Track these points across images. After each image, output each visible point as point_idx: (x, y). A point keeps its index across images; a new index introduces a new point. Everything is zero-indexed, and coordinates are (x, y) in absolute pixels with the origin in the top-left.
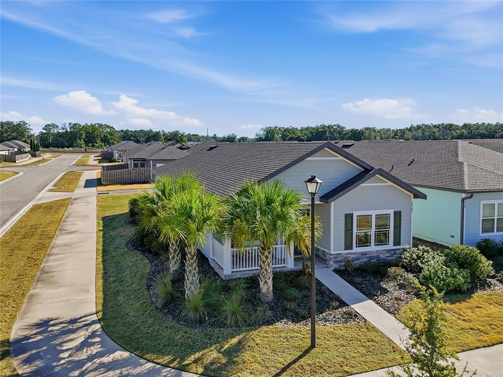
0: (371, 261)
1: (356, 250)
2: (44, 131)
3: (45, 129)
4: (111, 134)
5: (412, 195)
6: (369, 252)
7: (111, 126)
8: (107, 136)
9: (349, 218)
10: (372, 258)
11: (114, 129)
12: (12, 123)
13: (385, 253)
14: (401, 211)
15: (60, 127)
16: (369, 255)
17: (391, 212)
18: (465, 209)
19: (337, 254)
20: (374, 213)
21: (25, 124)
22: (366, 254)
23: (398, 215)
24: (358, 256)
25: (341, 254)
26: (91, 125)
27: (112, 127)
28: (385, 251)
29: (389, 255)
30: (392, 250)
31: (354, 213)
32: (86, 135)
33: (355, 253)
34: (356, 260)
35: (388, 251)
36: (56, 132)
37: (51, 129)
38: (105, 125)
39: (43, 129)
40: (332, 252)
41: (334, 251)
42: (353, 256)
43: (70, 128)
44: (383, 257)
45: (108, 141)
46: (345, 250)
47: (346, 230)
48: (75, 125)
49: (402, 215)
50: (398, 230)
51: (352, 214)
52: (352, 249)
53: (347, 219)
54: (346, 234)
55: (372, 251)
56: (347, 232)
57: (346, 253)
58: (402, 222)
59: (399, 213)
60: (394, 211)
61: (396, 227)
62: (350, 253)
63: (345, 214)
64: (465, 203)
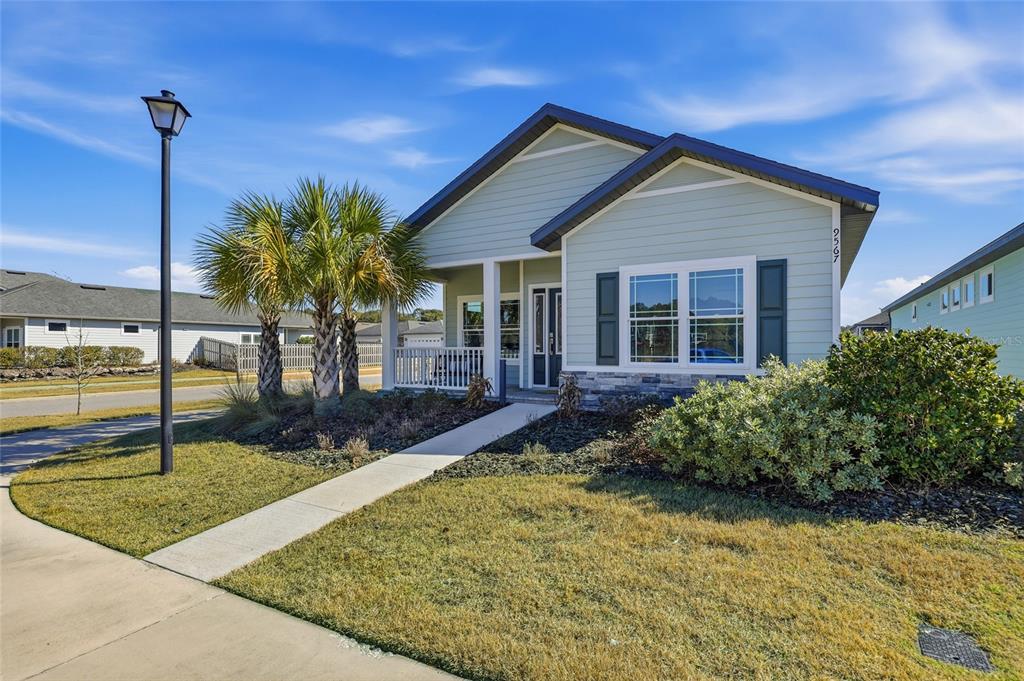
1: (630, 367)
5: (837, 207)
6: (668, 376)
9: (607, 284)
14: (786, 260)
16: (670, 386)
17: (747, 265)
19: (576, 373)
20: (684, 270)
22: (659, 381)
23: (772, 273)
24: (630, 382)
25: (585, 373)
31: (621, 270)
33: (626, 376)
34: (626, 392)
40: (565, 367)
41: (569, 364)
42: (619, 382)
46: (598, 363)
47: (600, 313)
49: (791, 271)
50: (778, 317)
51: (618, 273)
52: (617, 364)
53: (603, 285)
54: (599, 325)
55: (679, 375)
56: (603, 319)
57: (598, 374)
58: (791, 293)
59: (776, 266)
60: (758, 262)
61: (766, 309)
62: (610, 373)
63: (598, 275)
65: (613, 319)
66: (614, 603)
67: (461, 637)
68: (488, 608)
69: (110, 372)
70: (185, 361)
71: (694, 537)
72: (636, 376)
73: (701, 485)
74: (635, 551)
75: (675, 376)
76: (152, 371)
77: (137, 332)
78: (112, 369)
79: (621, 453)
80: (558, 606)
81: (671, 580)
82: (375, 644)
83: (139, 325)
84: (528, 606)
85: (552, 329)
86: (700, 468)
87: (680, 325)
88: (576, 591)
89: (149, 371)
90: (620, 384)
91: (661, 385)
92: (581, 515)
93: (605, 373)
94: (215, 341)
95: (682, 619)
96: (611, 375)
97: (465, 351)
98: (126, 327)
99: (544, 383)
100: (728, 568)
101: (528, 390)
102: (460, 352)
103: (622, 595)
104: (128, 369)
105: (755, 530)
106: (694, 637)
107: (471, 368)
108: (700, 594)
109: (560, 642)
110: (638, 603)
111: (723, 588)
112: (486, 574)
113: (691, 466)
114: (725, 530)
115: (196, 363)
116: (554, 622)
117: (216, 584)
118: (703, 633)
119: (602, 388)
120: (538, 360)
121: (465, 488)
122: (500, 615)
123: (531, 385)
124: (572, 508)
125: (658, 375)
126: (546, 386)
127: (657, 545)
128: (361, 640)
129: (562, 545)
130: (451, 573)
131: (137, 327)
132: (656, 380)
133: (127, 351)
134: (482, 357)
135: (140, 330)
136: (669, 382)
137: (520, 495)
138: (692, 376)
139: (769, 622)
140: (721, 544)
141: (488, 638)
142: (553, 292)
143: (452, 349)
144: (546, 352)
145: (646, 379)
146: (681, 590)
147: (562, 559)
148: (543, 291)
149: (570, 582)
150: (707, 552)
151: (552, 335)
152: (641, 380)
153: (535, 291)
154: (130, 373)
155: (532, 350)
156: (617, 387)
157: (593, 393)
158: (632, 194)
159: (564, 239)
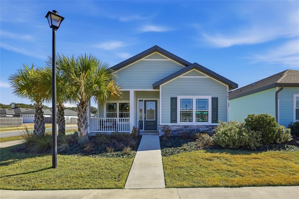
1: (180, 123)
5: (228, 86)
6: (191, 126)
9: (174, 100)
10: (193, 130)
13: (204, 128)
14: (218, 98)
17: (210, 98)
18: (278, 100)
19: (164, 125)
20: (194, 98)
22: (188, 127)
24: (181, 127)
25: (167, 125)
28: (204, 126)
29: (208, 129)
30: (210, 126)
33: (179, 126)
34: (180, 131)
35: (206, 126)
40: (161, 124)
41: (162, 123)
42: (177, 128)
44: (202, 130)
46: (171, 123)
47: (172, 109)
49: (219, 100)
50: (216, 111)
51: (177, 97)
52: (177, 123)
54: (171, 112)
55: (193, 125)
57: (171, 125)
58: (219, 105)
59: (216, 99)
60: (212, 98)
62: (175, 125)
63: (171, 98)
64: (278, 95)
65: (175, 110)
75: (192, 126)
85: (145, 113)
87: (193, 112)
91: (189, 128)
93: (173, 125)
96: (175, 126)
97: (107, 119)
99: (143, 129)
102: (105, 119)
107: (113, 125)
119: (173, 129)
125: (188, 125)
132: (188, 126)
134: (115, 122)
136: (191, 127)
138: (197, 125)
142: (145, 101)
143: (101, 118)
144: (143, 120)
145: (185, 127)
152: (183, 127)
153: (140, 101)
155: (139, 119)
158: (181, 76)
159: (161, 86)
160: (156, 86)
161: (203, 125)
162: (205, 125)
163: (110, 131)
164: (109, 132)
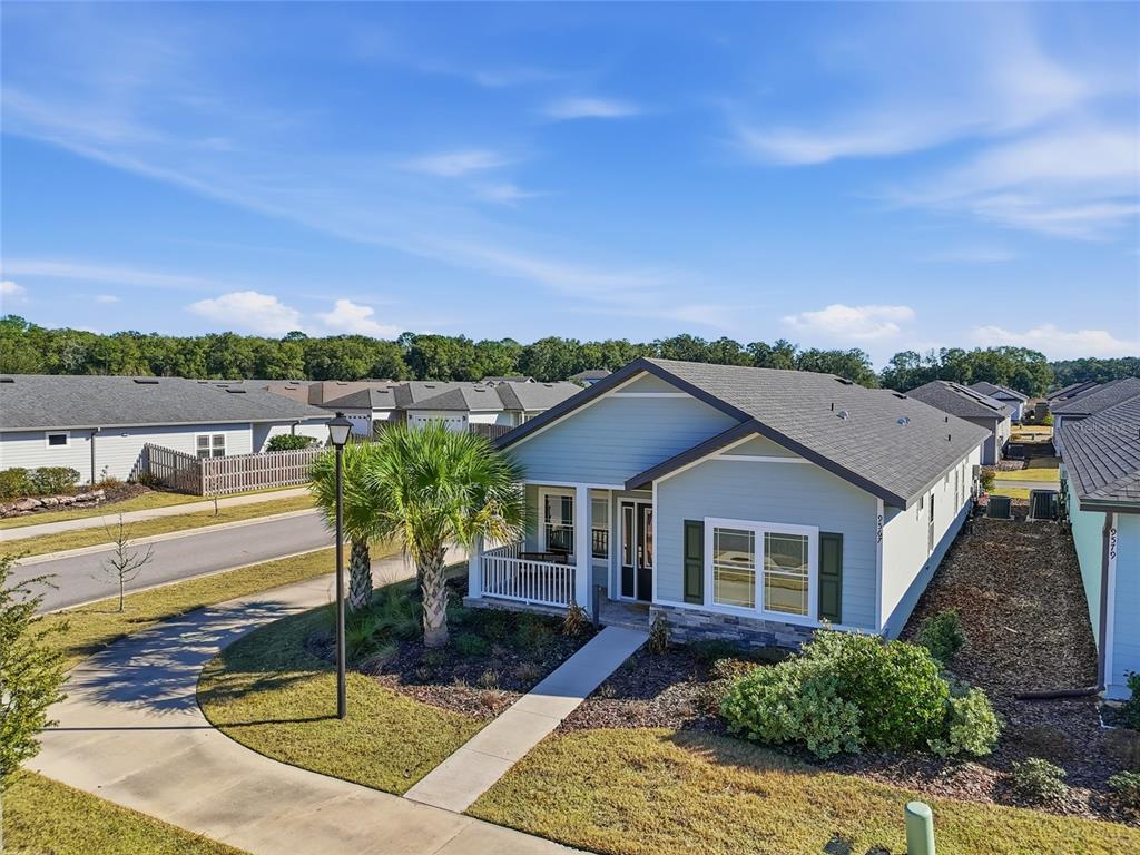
0: (752, 643)
1: (712, 606)
2: (893, 367)
3: (895, 363)
4: (1034, 369)
5: (879, 498)
6: (746, 619)
7: (1037, 352)
8: (1023, 373)
9: (693, 530)
10: (754, 636)
11: (1043, 357)
12: (839, 353)
13: (790, 633)
14: (841, 535)
15: (923, 357)
16: (746, 628)
17: (812, 534)
18: (1112, 563)
19: (663, 607)
20: (760, 529)
21: (859, 353)
22: (738, 623)
23: (831, 544)
24: (715, 622)
25: (674, 608)
26: (989, 349)
27: (1039, 354)
28: (791, 629)
29: (803, 640)
30: (811, 629)
31: (706, 520)
32: (974, 373)
33: (709, 615)
34: (710, 630)
35: (800, 629)
36: (914, 367)
37: (905, 361)
38: (1023, 349)
39: (891, 362)
40: (655, 600)
41: (658, 597)
42: (704, 620)
43: (943, 358)
44: (784, 640)
45: (1027, 385)
46: (685, 601)
48: (952, 351)
49: (846, 545)
50: (834, 581)
51: (703, 522)
52: (702, 604)
53: (690, 533)
54: (686, 566)
55: (756, 620)
56: (689, 561)
57: (686, 610)
58: (846, 563)
59: (834, 539)
60: (820, 533)
61: (826, 574)
62: (696, 611)
63: (685, 521)
64: (1111, 541)
65: (699, 563)
66: (689, 826)
67: (617, 843)
68: (626, 829)
69: (44, 505)
70: (126, 480)
71: (738, 785)
72: (719, 617)
73: (752, 742)
74: (703, 795)
75: (751, 619)
76: (94, 500)
77: (65, 443)
78: (45, 500)
79: (700, 704)
80: (661, 828)
81: (720, 813)
82: (574, 847)
83: (68, 434)
84: (646, 828)
85: (640, 543)
86: (752, 731)
87: (756, 576)
88: (671, 820)
89: (90, 500)
90: (704, 622)
91: (740, 627)
92: (672, 766)
93: (692, 611)
94: (166, 451)
95: (723, 835)
96: (696, 613)
98: (50, 437)
99: (633, 596)
100: (753, 807)
101: (617, 601)
103: (694, 822)
104: (65, 499)
105: (773, 780)
106: (726, 843)
108: (733, 822)
109: (663, 845)
110: (700, 826)
111: (745, 818)
112: (621, 809)
113: (746, 730)
114: (756, 779)
115: (143, 482)
116: (660, 836)
117: (465, 814)
118: (730, 841)
119: (689, 623)
120: (627, 572)
121: (591, 739)
122: (632, 832)
123: (619, 596)
124: (666, 761)
125: (737, 618)
126: (635, 598)
127: (717, 791)
128: (566, 845)
129: (661, 790)
130: (600, 808)
131: (65, 437)
133: (57, 472)
135: (68, 440)
136: (746, 625)
137: (630, 748)
138: (766, 622)
139: (762, 836)
140: (753, 791)
141: (630, 844)
142: (641, 507)
144: (635, 565)
145: (728, 620)
146: (724, 820)
147: (662, 800)
148: (632, 504)
149: (667, 814)
150: (743, 795)
151: (640, 548)
152: (722, 621)
153: (624, 504)
154: (67, 504)
155: (621, 562)
156: (702, 624)
157: (680, 627)
158: (716, 455)
159: (655, 483)
160: (642, 482)
161: (787, 625)
162: (794, 626)
163: (528, 600)
164: (525, 603)
